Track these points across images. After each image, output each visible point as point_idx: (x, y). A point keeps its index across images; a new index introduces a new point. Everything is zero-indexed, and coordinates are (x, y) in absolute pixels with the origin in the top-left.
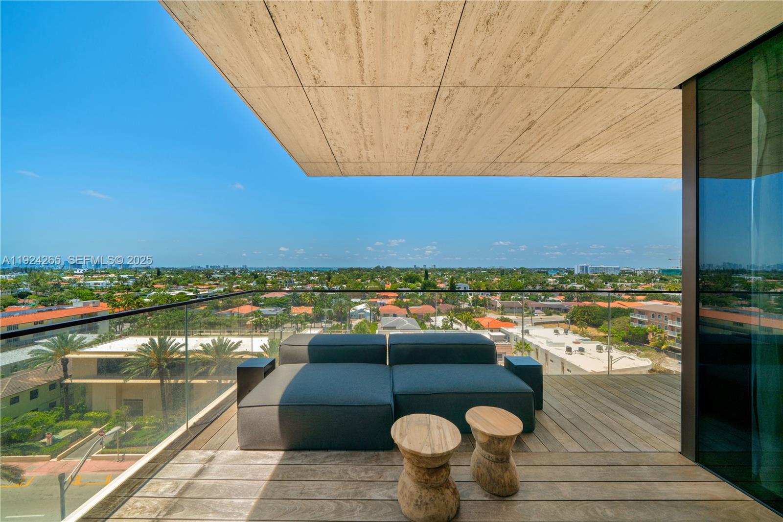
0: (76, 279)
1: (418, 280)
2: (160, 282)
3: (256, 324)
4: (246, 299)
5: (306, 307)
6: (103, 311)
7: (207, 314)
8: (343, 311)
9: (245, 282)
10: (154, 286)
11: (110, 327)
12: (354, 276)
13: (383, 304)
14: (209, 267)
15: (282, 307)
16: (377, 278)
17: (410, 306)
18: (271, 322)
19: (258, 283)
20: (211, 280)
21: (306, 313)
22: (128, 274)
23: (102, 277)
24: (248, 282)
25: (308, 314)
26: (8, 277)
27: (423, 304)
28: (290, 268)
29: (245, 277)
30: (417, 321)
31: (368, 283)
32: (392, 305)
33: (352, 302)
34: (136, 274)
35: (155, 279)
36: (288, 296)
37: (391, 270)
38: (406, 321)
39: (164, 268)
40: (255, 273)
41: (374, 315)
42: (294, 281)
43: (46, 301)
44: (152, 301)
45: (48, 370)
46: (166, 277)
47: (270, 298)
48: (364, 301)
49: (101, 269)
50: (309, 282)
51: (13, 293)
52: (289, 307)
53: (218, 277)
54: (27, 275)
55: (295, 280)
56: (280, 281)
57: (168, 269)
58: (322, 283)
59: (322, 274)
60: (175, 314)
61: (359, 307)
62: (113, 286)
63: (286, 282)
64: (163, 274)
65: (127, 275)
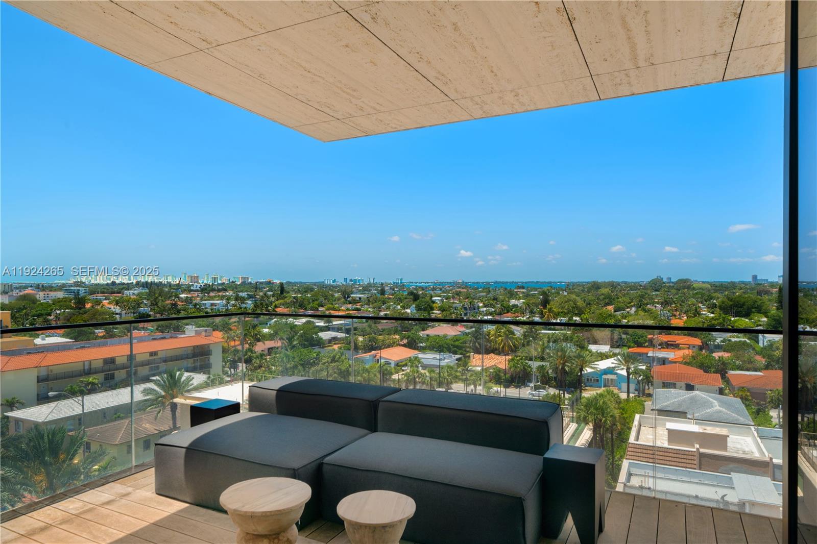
0: (192, 297)
1: (760, 310)
2: (283, 305)
3: (408, 380)
4: (397, 337)
5: (497, 357)
6: (216, 343)
7: (337, 357)
8: (567, 369)
9: (399, 307)
10: (277, 310)
11: (224, 367)
12: (598, 299)
13: (663, 361)
14: (348, 281)
15: (455, 353)
16: (653, 303)
17: (733, 369)
18: (431, 378)
19: (419, 308)
20: (350, 303)
21: (497, 367)
22: (247, 291)
23: (219, 295)
24: (404, 307)
25: (500, 370)
26: (131, 294)
27: (767, 367)
28: (473, 283)
29: (400, 299)
30: (747, 406)
31: (631, 315)
32: (686, 363)
33: (590, 352)
34: (256, 291)
35: (277, 300)
36: (467, 334)
37: (689, 287)
38: (716, 403)
39: (289, 283)
40: (415, 292)
41: (639, 382)
42: (479, 307)
43: (163, 327)
44: (272, 332)
45: (157, 415)
46: (291, 297)
47: (436, 336)
48: (617, 351)
49: (218, 283)
50: (508, 309)
51: (135, 315)
52: (468, 354)
53: (360, 298)
54: (148, 291)
55: (481, 305)
56: (454, 306)
57: (294, 284)
58: (532, 313)
59: (533, 295)
60: (295, 354)
61: (603, 365)
62: (230, 308)
63: (465, 309)
64: (288, 292)
65: (246, 293)
